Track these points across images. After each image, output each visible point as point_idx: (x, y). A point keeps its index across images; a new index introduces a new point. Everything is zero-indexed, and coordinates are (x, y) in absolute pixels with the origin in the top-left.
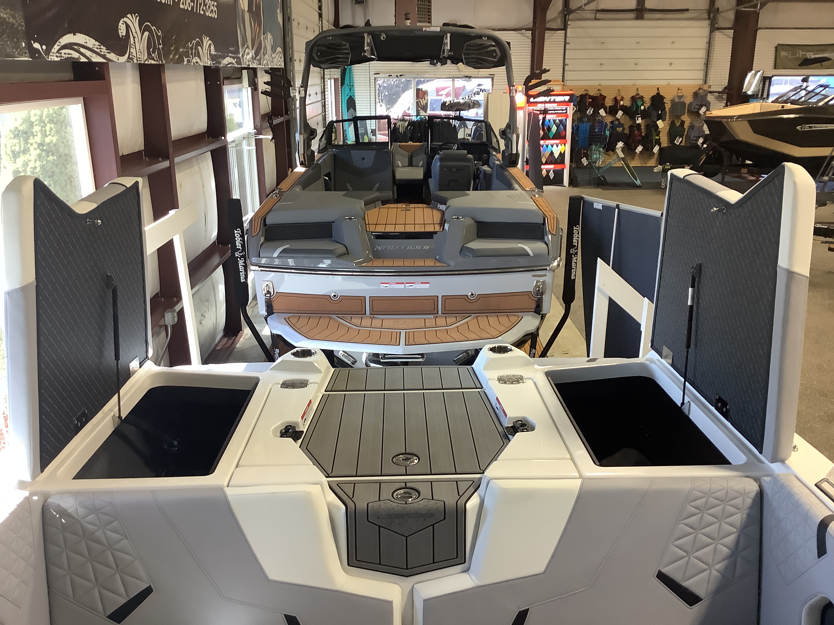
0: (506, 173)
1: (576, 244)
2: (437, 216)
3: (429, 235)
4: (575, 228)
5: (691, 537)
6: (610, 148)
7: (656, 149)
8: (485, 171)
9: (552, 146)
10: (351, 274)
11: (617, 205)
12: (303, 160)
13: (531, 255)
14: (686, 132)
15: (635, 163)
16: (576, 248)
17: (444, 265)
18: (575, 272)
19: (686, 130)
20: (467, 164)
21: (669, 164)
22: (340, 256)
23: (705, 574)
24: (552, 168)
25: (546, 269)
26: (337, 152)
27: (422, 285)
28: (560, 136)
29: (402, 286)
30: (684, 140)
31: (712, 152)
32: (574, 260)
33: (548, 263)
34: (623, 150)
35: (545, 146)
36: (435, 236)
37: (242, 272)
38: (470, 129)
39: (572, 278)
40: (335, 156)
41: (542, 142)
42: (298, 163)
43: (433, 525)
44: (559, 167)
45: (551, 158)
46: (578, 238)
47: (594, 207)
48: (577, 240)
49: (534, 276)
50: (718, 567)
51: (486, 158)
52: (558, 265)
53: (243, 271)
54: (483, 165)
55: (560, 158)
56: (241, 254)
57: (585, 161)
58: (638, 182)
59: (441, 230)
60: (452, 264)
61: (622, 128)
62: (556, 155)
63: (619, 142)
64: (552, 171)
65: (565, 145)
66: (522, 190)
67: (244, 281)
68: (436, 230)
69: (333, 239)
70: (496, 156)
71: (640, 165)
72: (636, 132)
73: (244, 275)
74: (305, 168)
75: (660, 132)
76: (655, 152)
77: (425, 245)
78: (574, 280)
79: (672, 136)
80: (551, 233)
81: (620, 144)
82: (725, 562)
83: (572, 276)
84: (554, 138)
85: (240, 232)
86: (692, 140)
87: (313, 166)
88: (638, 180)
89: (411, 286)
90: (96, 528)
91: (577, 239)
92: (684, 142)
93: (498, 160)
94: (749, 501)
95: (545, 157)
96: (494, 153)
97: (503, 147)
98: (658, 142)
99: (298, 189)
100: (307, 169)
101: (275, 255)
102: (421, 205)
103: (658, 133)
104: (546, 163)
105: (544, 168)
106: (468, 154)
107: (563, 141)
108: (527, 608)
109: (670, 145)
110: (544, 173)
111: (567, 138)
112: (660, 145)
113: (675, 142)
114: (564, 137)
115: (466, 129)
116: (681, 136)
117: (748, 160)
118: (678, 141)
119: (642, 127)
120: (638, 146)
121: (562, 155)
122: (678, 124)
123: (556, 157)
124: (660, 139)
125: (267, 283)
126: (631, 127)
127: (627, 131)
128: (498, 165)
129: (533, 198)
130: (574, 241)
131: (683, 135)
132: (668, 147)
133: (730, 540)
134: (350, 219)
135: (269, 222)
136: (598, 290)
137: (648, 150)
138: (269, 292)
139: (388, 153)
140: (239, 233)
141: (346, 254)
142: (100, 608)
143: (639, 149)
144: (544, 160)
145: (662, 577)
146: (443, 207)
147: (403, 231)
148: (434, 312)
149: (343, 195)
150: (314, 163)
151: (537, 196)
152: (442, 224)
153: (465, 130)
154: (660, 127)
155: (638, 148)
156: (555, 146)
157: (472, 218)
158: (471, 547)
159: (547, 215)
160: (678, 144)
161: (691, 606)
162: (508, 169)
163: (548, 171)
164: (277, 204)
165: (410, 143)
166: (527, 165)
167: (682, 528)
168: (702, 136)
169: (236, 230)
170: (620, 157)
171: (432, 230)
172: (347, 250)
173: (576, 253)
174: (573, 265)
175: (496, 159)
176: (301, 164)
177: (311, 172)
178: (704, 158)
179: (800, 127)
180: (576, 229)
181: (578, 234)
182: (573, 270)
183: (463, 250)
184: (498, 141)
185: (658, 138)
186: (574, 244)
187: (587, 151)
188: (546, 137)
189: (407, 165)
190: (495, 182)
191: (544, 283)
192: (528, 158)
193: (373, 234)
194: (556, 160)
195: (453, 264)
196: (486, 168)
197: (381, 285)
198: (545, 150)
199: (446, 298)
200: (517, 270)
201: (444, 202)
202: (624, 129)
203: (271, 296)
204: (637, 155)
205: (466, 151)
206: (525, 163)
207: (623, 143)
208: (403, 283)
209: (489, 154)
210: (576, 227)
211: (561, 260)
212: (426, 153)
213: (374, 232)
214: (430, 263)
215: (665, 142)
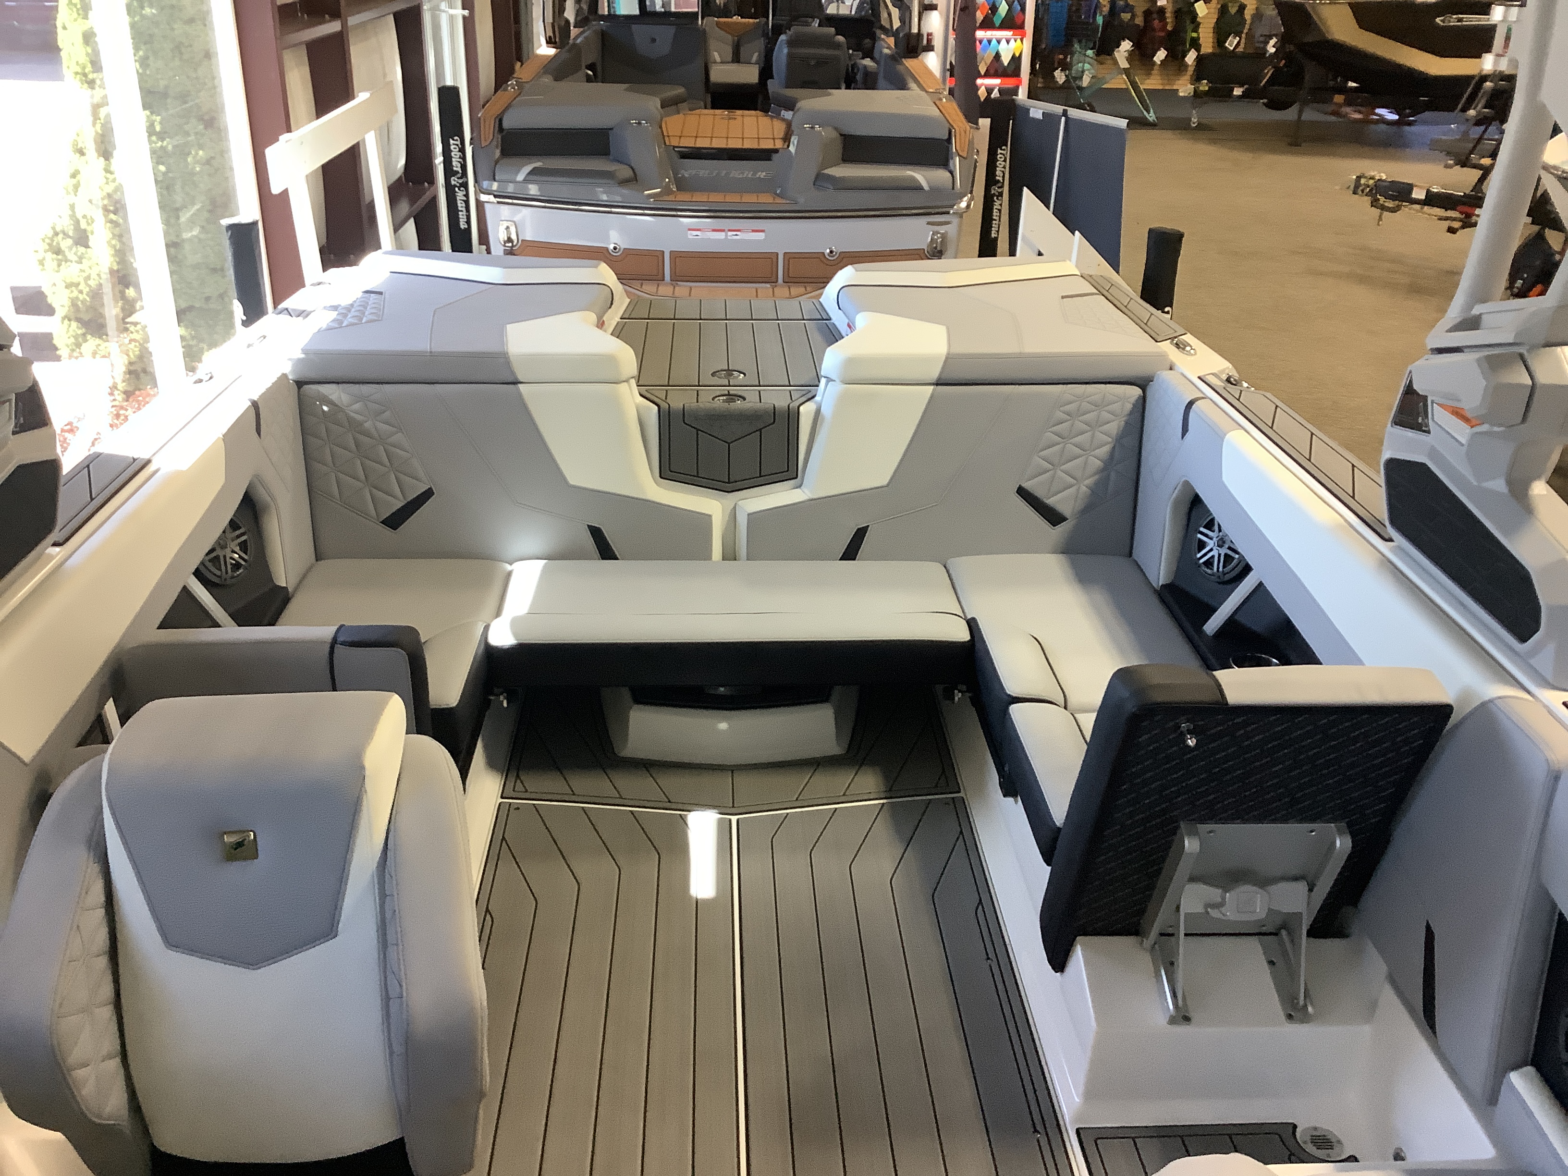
0: (900, 68)
1: (1001, 179)
2: (779, 128)
3: (765, 155)
4: (999, 151)
5: (1061, 446)
6: (1105, 49)
7: (1191, 57)
8: (865, 67)
9: (999, 42)
10: (642, 212)
11: (1064, 110)
12: (552, 35)
13: (925, 188)
14: (1247, 26)
15: (1152, 82)
16: (1000, 185)
17: (788, 202)
18: (997, 226)
19: (1248, 22)
20: (836, 52)
21: (1206, 81)
22: (624, 182)
23: (1072, 490)
24: (997, 85)
25: (948, 213)
26: (607, 26)
27: (754, 234)
28: (1013, 23)
29: (721, 236)
30: (1243, 40)
31: (1284, 62)
32: (996, 206)
33: (951, 203)
34: (1130, 58)
35: (985, 42)
36: (775, 157)
37: (462, 211)
38: (848, 6)
39: (993, 235)
40: (604, 36)
41: (980, 34)
42: (543, 41)
43: (760, 430)
44: (1010, 83)
45: (996, 65)
46: (1004, 167)
47: (1031, 115)
48: (1003, 172)
49: (928, 223)
50: (1087, 482)
51: (869, 45)
52: (968, 206)
53: (464, 209)
54: (863, 58)
55: (1013, 67)
56: (461, 181)
57: (1060, 77)
58: (1151, 117)
59: (786, 147)
60: (802, 200)
61: (1130, 14)
62: (1006, 60)
63: (1124, 40)
64: (996, 91)
65: (1022, 40)
66: (922, 90)
67: (466, 227)
68: (776, 147)
69: (611, 157)
70: (886, 42)
71: (1161, 87)
72: (1156, 22)
73: (465, 217)
74: (554, 50)
75: (1199, 24)
76: (1190, 63)
77: (760, 171)
78: (996, 239)
79: (1221, 33)
80: (959, 156)
81: (1126, 45)
82: (1097, 477)
83: (993, 232)
84: (1004, 26)
85: (458, 143)
86: (1258, 42)
87: (567, 48)
88: (1152, 111)
89: (736, 235)
90: (365, 419)
91: (1003, 169)
92: (1242, 45)
93: (889, 48)
94: (1129, 407)
95: (986, 64)
96: (883, 36)
97: (896, 24)
98: (1195, 44)
99: (547, 80)
100: (559, 50)
101: (520, 177)
102: (753, 112)
103: (1196, 26)
104: (987, 75)
105: (982, 85)
106: (837, 34)
107: (1018, 31)
108: (866, 525)
109: (1218, 51)
110: (982, 93)
111: (1026, 28)
112: (1198, 50)
113: (1227, 45)
114: (1021, 26)
115: (841, 5)
116: (1238, 34)
117: (1352, 81)
118: (1231, 43)
119: (1168, 15)
120: (1159, 49)
121: (1016, 60)
122: (1233, 10)
123: (1006, 64)
124: (1199, 38)
125: (506, 224)
126: (1147, 14)
127: (1139, 21)
128: (886, 54)
129: (937, 102)
130: (997, 173)
131: (1242, 32)
132: (1213, 54)
133: (1105, 450)
134: (639, 123)
135: (506, 125)
136: (1022, 240)
137: (1176, 58)
138: (509, 240)
139: (697, 29)
140: (457, 145)
141: (633, 180)
142: (373, 513)
143: (1161, 55)
144: (982, 70)
145: (1022, 492)
146: (788, 115)
147: (724, 146)
148: (772, 280)
149: (625, 90)
150: (568, 43)
151: (944, 100)
152: (787, 139)
153: (838, 6)
154: (1200, 15)
155: (1159, 53)
156: (1004, 42)
157: (836, 129)
158: (805, 459)
159: (955, 127)
160: (1232, 48)
161: (1054, 526)
162: (903, 60)
163: (989, 91)
164: (517, 99)
165: (736, 19)
166: (951, 76)
167: (1050, 436)
168: (1276, 35)
169: (453, 140)
170: (1122, 66)
171: (771, 146)
172: (634, 173)
173: (1001, 194)
174: (995, 214)
175: (886, 46)
176: (547, 43)
177: (565, 55)
178: (1269, 72)
179: (1442, 18)
180: (1001, 154)
181: (1005, 161)
182: (994, 222)
183: (820, 179)
184: (890, 15)
185: (1194, 35)
186: (997, 178)
187: (1066, 58)
188: (988, 24)
189: (730, 60)
190: (881, 81)
191: (944, 236)
192: (954, 63)
193: (676, 149)
194: (1005, 68)
195: (803, 202)
196: (867, 62)
197: (689, 232)
198: (985, 49)
199: (790, 257)
200: (904, 212)
201: (790, 105)
202: (1133, 16)
203: (513, 246)
204: (1156, 67)
205: (833, 29)
206: (948, 73)
207: (1132, 44)
208: (723, 231)
209: (874, 38)
210: (1001, 149)
211: (972, 199)
212: (765, 35)
213: (677, 147)
214: (766, 199)
215: (1207, 46)
